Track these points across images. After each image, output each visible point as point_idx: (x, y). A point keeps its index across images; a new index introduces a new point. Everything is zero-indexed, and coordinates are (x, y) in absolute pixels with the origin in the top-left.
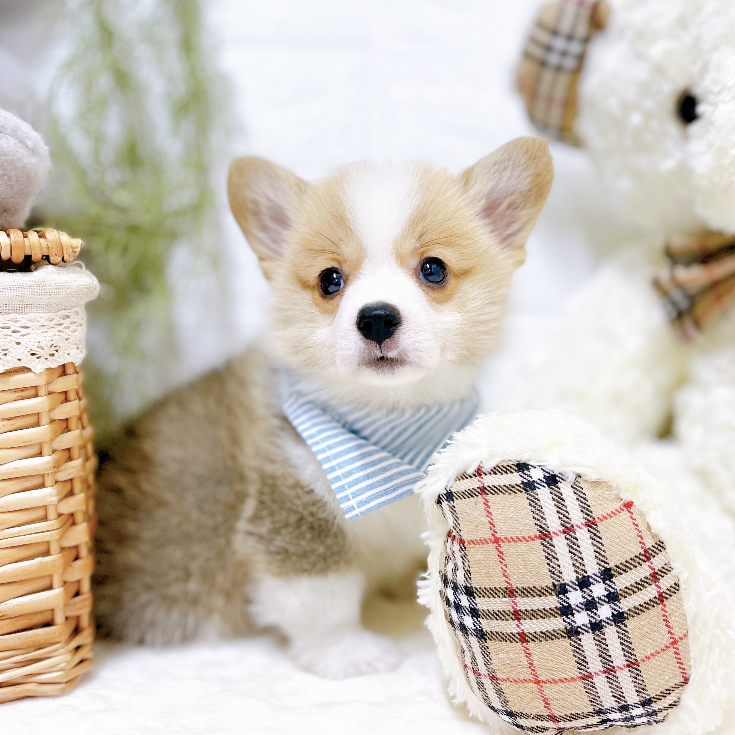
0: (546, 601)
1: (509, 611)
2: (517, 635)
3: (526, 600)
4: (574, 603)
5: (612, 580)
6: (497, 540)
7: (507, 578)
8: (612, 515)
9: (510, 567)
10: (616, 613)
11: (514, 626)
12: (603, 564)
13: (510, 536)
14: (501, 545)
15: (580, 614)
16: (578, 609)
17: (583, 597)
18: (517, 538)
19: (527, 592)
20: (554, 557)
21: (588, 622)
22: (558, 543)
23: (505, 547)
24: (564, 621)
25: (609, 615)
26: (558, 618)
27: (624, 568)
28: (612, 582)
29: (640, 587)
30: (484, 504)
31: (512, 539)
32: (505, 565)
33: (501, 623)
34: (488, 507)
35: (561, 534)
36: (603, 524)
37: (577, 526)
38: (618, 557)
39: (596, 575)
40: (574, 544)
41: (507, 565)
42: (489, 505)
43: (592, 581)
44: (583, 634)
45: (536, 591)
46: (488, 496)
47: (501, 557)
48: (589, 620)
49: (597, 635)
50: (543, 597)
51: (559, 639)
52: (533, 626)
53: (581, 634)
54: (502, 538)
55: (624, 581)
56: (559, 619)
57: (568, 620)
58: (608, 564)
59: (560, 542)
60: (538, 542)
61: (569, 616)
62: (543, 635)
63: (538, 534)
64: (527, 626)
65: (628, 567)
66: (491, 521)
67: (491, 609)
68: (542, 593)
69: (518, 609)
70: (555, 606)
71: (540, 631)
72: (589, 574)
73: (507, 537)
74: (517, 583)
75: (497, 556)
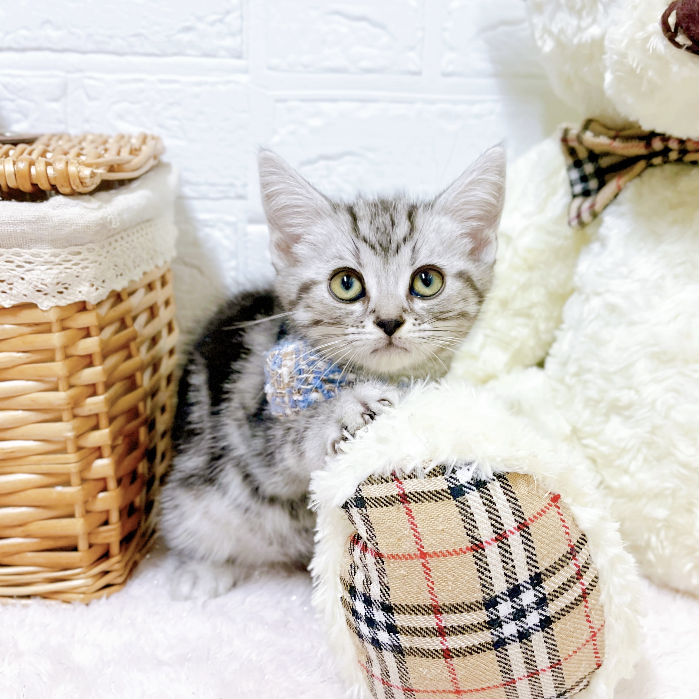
0: (475, 616)
1: (433, 628)
2: (440, 652)
3: (453, 617)
4: (503, 615)
5: (541, 585)
6: (423, 555)
7: (434, 595)
8: (542, 513)
9: (437, 584)
10: (543, 618)
11: (438, 642)
12: (533, 569)
13: (439, 550)
14: (429, 561)
15: (509, 625)
16: (506, 620)
17: (513, 607)
18: (447, 551)
19: (455, 609)
20: (485, 569)
21: (516, 631)
22: (490, 552)
23: (432, 563)
24: (492, 634)
25: (537, 622)
26: (485, 632)
27: (553, 570)
28: (541, 587)
29: (567, 587)
30: (407, 514)
31: (442, 553)
32: (432, 582)
33: (423, 640)
34: (412, 517)
35: (494, 542)
36: (534, 525)
37: (510, 531)
38: (548, 560)
39: (527, 583)
40: (507, 551)
41: (434, 582)
42: (413, 515)
43: (522, 590)
44: (509, 644)
45: (465, 607)
46: (410, 504)
47: (427, 574)
48: (517, 630)
49: (524, 643)
50: (472, 613)
51: (485, 651)
52: (458, 642)
53: (507, 645)
54: (429, 553)
55: (552, 584)
56: (487, 633)
57: (496, 633)
58: (538, 568)
59: (492, 552)
60: (470, 554)
61: (497, 629)
62: (469, 650)
63: (470, 545)
64: (452, 643)
65: (556, 569)
66: (417, 534)
67: (411, 626)
68: (470, 608)
69: (443, 625)
70: (483, 620)
71: (466, 646)
72: (520, 582)
73: (436, 551)
74: (444, 599)
75: (423, 573)
